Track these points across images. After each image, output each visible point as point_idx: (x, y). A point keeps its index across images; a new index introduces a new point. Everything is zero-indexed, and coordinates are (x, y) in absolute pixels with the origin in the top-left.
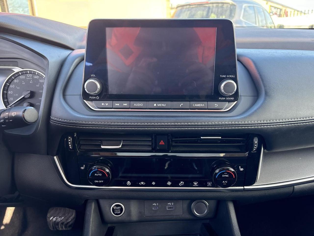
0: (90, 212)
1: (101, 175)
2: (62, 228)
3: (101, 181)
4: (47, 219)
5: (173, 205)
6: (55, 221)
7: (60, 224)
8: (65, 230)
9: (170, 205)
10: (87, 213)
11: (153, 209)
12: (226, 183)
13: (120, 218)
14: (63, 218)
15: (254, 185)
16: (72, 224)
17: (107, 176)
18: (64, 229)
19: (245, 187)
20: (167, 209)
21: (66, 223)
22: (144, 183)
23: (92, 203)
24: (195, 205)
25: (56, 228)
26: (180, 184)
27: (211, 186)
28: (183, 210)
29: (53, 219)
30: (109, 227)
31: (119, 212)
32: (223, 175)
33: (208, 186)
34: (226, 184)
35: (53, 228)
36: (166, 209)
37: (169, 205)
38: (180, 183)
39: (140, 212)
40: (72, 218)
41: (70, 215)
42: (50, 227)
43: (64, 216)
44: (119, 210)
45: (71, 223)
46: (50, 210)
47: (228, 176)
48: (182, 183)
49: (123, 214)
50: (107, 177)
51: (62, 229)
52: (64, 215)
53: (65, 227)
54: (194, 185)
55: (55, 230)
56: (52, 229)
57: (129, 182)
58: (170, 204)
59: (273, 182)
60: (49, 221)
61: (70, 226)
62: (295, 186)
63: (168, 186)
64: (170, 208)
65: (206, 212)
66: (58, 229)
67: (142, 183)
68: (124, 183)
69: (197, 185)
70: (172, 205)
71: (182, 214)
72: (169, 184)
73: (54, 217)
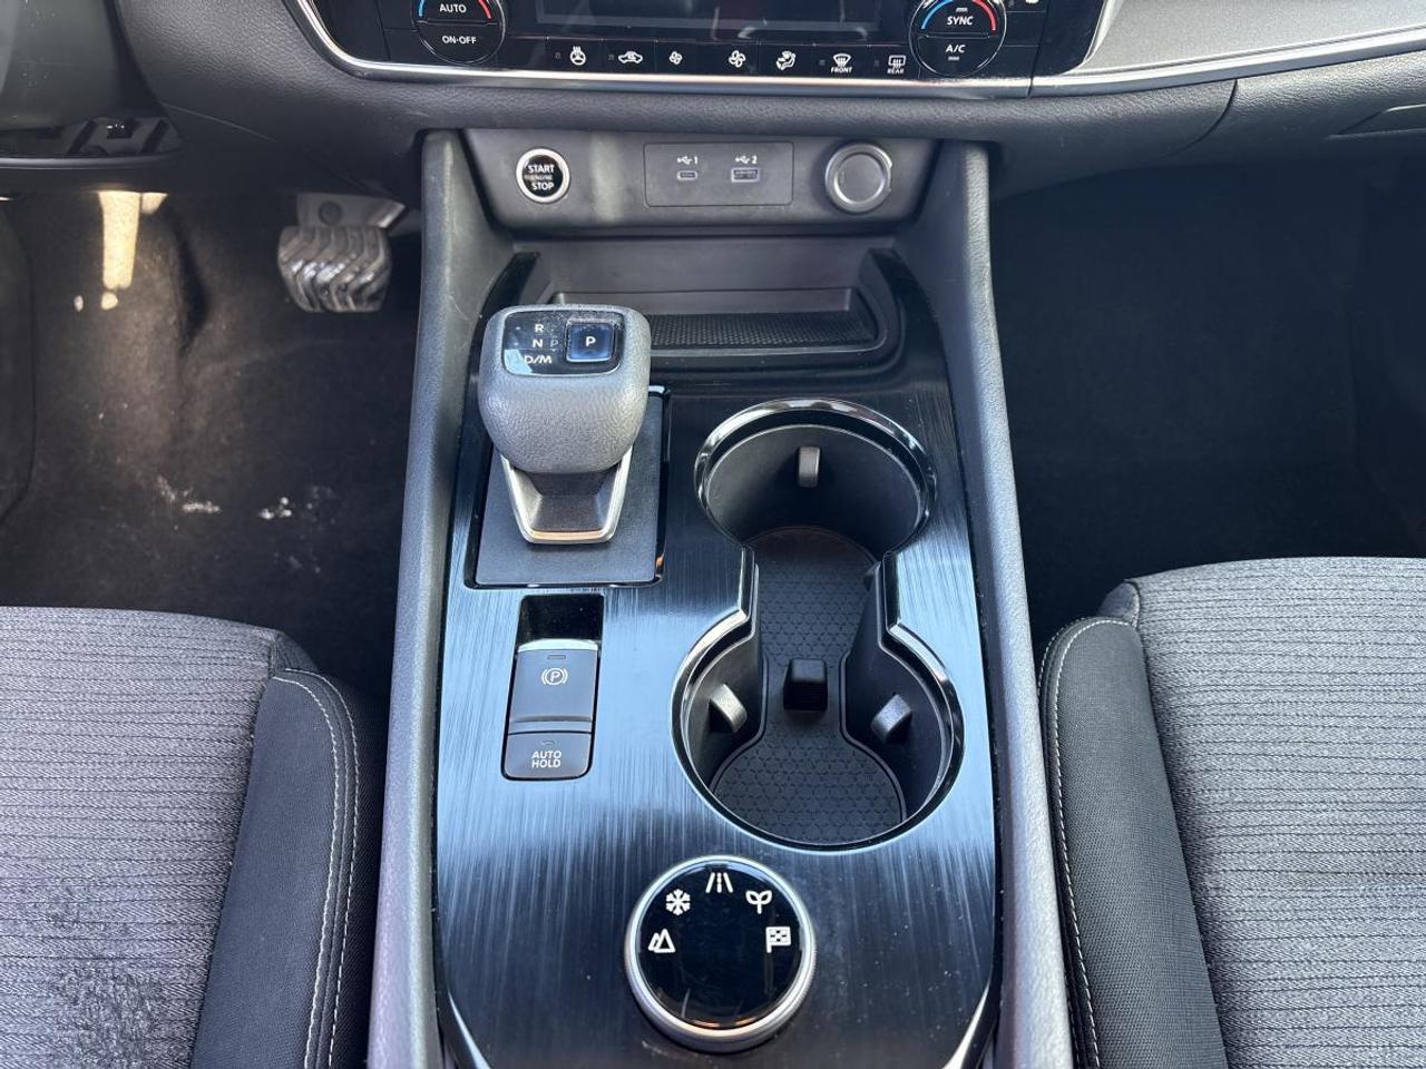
0: (440, 175)
1: (462, 9)
2: (346, 304)
3: (467, 40)
4: (283, 268)
5: (755, 165)
6: (313, 279)
7: (333, 289)
8: (355, 314)
9: (743, 165)
10: (430, 177)
11: (679, 177)
12: (957, 54)
13: (554, 207)
14: (341, 266)
15: (1072, 71)
16: (379, 291)
17: (489, 17)
18: (353, 307)
19: (1039, 81)
20: (733, 180)
21: (355, 286)
22: (638, 59)
23: (443, 145)
24: (839, 166)
25: (323, 307)
26: (782, 63)
27: (902, 71)
28: (796, 186)
29: (301, 270)
30: (516, 255)
31: (550, 185)
32: (949, 19)
33: (889, 71)
34: (957, 58)
35: (312, 303)
36: (729, 177)
37: (741, 164)
38: (781, 56)
39: (630, 191)
40: (375, 265)
41: (366, 254)
42: (297, 300)
43: (348, 261)
44: (549, 178)
45: (374, 287)
46: (284, 236)
47: (971, 21)
48: (787, 60)
49: (564, 195)
50: (490, 21)
51: (345, 309)
52: (342, 254)
53: (356, 301)
54: (836, 70)
55: (318, 309)
56: (305, 305)
57: (577, 51)
58: (744, 160)
59: (1155, 61)
60: (290, 277)
61: (373, 298)
62: (1241, 82)
63: (733, 71)
64: (745, 177)
65: (880, 190)
66: (329, 306)
67: (631, 56)
68: (558, 55)
69: (847, 66)
70: (750, 164)
71: (787, 201)
72: (736, 63)
73: (307, 263)
